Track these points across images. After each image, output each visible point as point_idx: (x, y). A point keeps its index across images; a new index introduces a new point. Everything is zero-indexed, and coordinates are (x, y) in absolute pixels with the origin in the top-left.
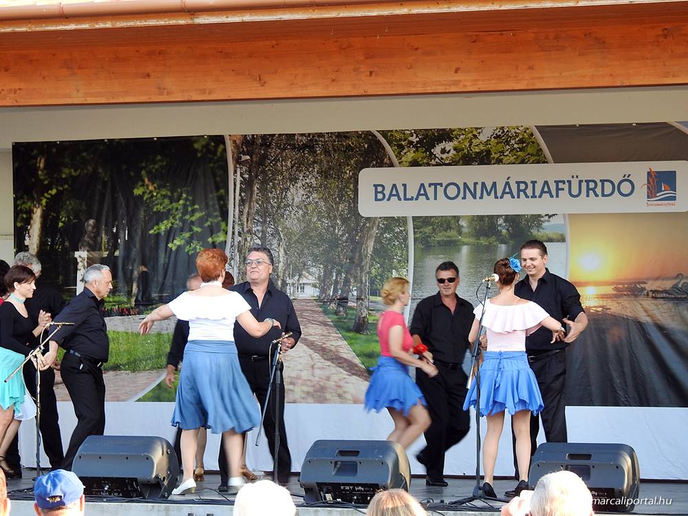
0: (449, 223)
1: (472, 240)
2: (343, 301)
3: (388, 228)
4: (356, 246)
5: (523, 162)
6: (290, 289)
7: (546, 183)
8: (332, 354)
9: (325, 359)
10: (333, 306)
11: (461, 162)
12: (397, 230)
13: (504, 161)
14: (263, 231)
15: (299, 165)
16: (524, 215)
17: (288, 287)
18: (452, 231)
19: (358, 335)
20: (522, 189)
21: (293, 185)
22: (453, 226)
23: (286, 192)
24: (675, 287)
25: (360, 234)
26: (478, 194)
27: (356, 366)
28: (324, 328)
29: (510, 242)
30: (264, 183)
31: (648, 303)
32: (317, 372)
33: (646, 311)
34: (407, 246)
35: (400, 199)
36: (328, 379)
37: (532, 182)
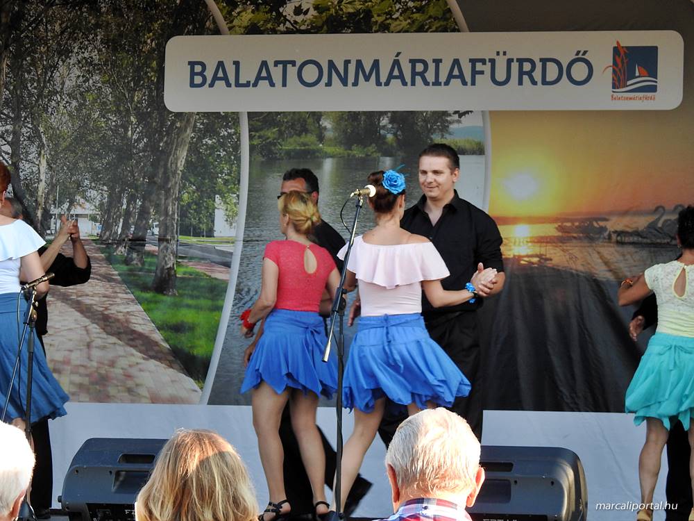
0: (304, 123)
1: (339, 150)
2: (137, 242)
3: (209, 130)
4: (160, 156)
5: (421, 29)
6: (55, 224)
7: (456, 62)
8: (118, 325)
9: (108, 333)
10: (121, 251)
11: (325, 27)
12: (224, 133)
13: (392, 27)
14: (15, 133)
15: (75, 30)
16: (422, 112)
17: (52, 219)
18: (309, 135)
19: (160, 297)
20: (419, 72)
21: (64, 62)
22: (311, 127)
23: (52, 72)
24: (652, 226)
25: (165, 139)
26: (351, 79)
27: (156, 344)
28: (108, 285)
29: (399, 153)
30: (18, 57)
31: (610, 252)
32: (96, 353)
33: (606, 263)
34: (238, 159)
35: (229, 85)
36: (112, 364)
37: (434, 61)
